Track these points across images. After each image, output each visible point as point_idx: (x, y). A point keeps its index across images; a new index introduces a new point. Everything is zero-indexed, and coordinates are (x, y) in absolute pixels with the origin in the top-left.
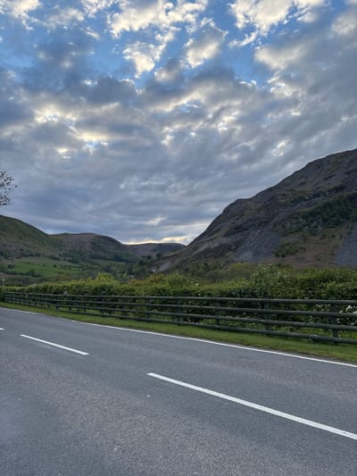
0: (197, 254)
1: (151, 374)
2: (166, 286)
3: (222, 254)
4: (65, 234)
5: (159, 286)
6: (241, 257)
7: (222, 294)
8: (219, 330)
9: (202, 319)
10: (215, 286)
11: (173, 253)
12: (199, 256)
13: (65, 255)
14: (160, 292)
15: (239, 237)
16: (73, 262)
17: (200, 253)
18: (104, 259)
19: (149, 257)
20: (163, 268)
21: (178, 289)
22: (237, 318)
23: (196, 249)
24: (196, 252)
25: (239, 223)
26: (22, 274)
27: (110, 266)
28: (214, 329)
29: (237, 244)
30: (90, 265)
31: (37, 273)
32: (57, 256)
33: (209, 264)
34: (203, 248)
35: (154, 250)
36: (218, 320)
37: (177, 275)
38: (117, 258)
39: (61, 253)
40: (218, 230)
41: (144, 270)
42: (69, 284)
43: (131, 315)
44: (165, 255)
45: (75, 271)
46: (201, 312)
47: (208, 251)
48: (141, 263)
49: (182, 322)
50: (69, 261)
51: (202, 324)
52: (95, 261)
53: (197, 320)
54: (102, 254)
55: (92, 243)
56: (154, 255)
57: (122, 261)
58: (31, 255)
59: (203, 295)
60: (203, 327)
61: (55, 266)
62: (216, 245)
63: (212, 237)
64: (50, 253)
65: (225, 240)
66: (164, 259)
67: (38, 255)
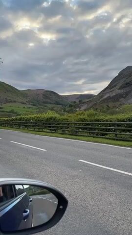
0: (102, 100)
1: (81, 160)
2: (86, 117)
3: (118, 100)
4: (28, 90)
5: (82, 117)
6: (129, 101)
7: (119, 120)
8: (117, 140)
9: (107, 134)
10: (114, 117)
11: (89, 100)
12: (104, 101)
13: (29, 102)
14: (82, 120)
15: (128, 89)
16: (34, 105)
17: (106, 99)
18: (50, 103)
19: (75, 102)
20: (82, 108)
21: (93, 118)
22: (128, 133)
23: (102, 97)
24: (102, 99)
25: (128, 81)
26: (7, 112)
27: (54, 107)
28: (114, 139)
29: (127, 94)
30: (42, 107)
31: (15, 111)
32: (25, 102)
33: (109, 105)
34: (105, 97)
35: (78, 98)
36: (116, 135)
37: (92, 111)
38: (57, 103)
39: (27, 100)
40: (115, 86)
41: (72, 109)
42: (33, 116)
43: (67, 132)
44: (84, 101)
45: (34, 110)
46: (106, 130)
47: (109, 98)
48: (71, 106)
49: (95, 136)
50: (31, 105)
51: (107, 137)
52: (45, 104)
53: (103, 135)
54: (49, 101)
55: (43, 95)
56: (77, 102)
57: (60, 104)
58: (12, 102)
59: (107, 121)
60: (107, 139)
61: (24, 107)
62: (114, 94)
63: (112, 90)
64: (21, 101)
65: (120, 91)
66: (84, 103)
67: (15, 102)
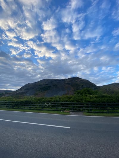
2: (6, 99)
3: (23, 94)
5: (4, 99)
6: (27, 95)
7: (21, 101)
8: (19, 109)
9: (15, 107)
10: (19, 100)
11: (10, 93)
14: (4, 101)
17: (18, 93)
19: (3, 93)
20: (6, 96)
21: (10, 100)
22: (24, 106)
24: (16, 93)
25: (28, 88)
29: (26, 92)
33: (19, 96)
34: (18, 92)
36: (19, 107)
37: (11, 97)
40: (23, 89)
47: (19, 93)
49: (9, 108)
51: (15, 108)
53: (13, 107)
56: (4, 93)
59: (16, 101)
60: (14, 109)
62: (22, 92)
63: (21, 90)
65: (24, 91)
66: (7, 94)
